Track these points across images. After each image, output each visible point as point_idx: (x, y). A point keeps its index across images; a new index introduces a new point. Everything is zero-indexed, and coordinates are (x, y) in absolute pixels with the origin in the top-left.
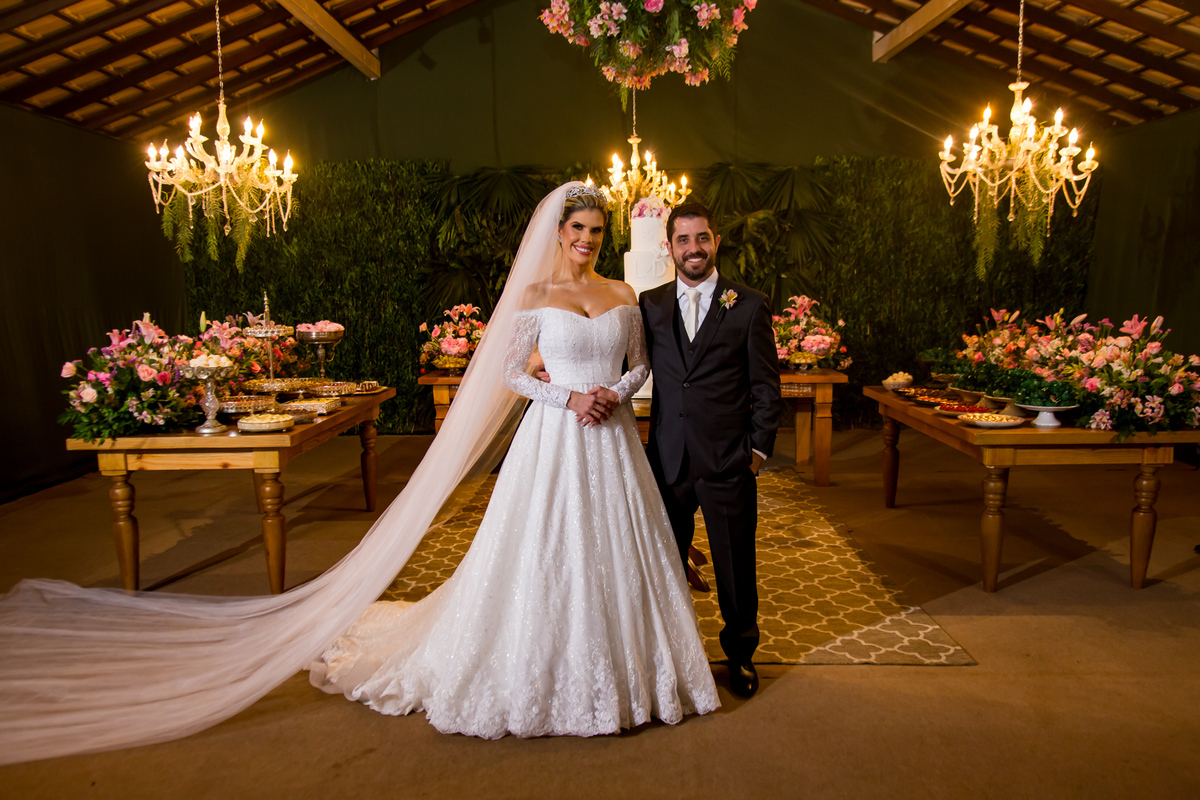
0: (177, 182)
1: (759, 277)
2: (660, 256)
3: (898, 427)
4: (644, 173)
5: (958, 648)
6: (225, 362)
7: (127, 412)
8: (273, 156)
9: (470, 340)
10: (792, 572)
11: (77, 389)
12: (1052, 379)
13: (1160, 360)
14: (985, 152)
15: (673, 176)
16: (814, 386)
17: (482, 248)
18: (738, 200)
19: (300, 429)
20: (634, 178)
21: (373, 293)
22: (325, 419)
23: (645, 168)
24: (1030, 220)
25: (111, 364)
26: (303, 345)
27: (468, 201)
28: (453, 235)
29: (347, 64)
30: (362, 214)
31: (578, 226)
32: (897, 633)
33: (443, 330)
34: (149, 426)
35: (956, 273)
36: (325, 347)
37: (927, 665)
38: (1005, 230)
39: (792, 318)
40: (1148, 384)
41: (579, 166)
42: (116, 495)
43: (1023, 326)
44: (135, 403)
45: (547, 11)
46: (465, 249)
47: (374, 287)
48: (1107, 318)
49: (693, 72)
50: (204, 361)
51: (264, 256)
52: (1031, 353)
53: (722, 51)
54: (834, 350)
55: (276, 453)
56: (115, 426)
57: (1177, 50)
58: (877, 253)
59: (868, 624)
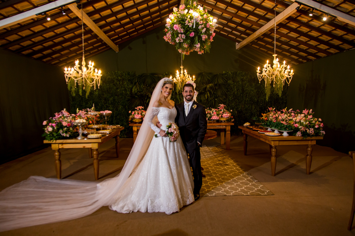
0: (72, 76)
1: (210, 100)
3: (247, 135)
4: (184, 75)
5: (269, 191)
6: (85, 121)
7: (60, 134)
8: (96, 70)
9: (141, 115)
10: (225, 172)
11: (46, 128)
12: (286, 124)
13: (312, 120)
14: (268, 70)
15: (191, 76)
16: (226, 126)
17: (143, 93)
18: (205, 81)
19: (103, 138)
20: (182, 76)
21: (116, 103)
22: (109, 135)
23: (184, 74)
24: (278, 87)
25: (56, 121)
26: (102, 116)
27: (140, 81)
28: (136, 89)
29: (111, 48)
30: (114, 84)
31: (167, 88)
32: (253, 187)
33: (135, 113)
34: (65, 137)
35: (256, 99)
36: (107, 117)
37: (262, 195)
38: (272, 89)
39: (220, 109)
40: (310, 125)
41: (167, 73)
42: (56, 154)
43: (277, 111)
44: (62, 131)
45: (165, 36)
46: (139, 93)
48: (298, 110)
49: (200, 51)
50: (78, 121)
52: (280, 118)
53: (207, 46)
54: (230, 117)
55: (97, 144)
56: (56, 137)
57: (307, 48)
58: (238, 94)
59: (246, 185)
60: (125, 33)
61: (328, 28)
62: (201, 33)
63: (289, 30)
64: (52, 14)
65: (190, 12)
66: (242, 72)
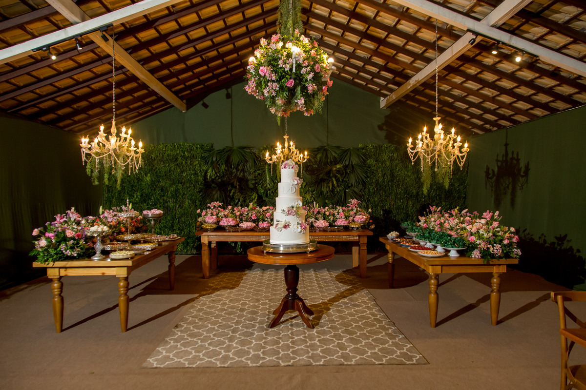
0: (92, 152)
1: (337, 191)
2: (293, 185)
4: (290, 150)
5: (421, 356)
6: (106, 228)
7: (60, 251)
8: (134, 142)
9: (217, 216)
10: (350, 319)
11: (38, 241)
12: (456, 236)
13: (499, 229)
14: (425, 144)
15: (301, 151)
16: (359, 236)
17: (225, 179)
18: (329, 161)
19: (136, 258)
20: (286, 152)
21: (180, 196)
22: (150, 252)
23: (290, 148)
24: (444, 171)
25: (55, 230)
26: (146, 219)
27: (220, 160)
28: (214, 173)
30: (177, 165)
32: (395, 348)
33: (206, 212)
34: (70, 256)
35: (415, 190)
36: (154, 219)
37: (408, 364)
38: (434, 175)
39: (350, 208)
40: (494, 239)
41: (265, 146)
42: (54, 287)
43: (442, 213)
44: (64, 246)
45: (247, 86)
46: (218, 179)
47: (181, 194)
48: (477, 211)
49: (307, 111)
50: (96, 228)
51: (136, 181)
52: (446, 225)
53: (318, 103)
54: (367, 222)
55: (126, 268)
56: (55, 257)
57: (496, 106)
58: (384, 182)
59: (382, 345)
60: (196, 80)
61: (528, 75)
62: (307, 80)
63: (464, 78)
64: (66, 50)
65: (287, 46)
66: (390, 146)
